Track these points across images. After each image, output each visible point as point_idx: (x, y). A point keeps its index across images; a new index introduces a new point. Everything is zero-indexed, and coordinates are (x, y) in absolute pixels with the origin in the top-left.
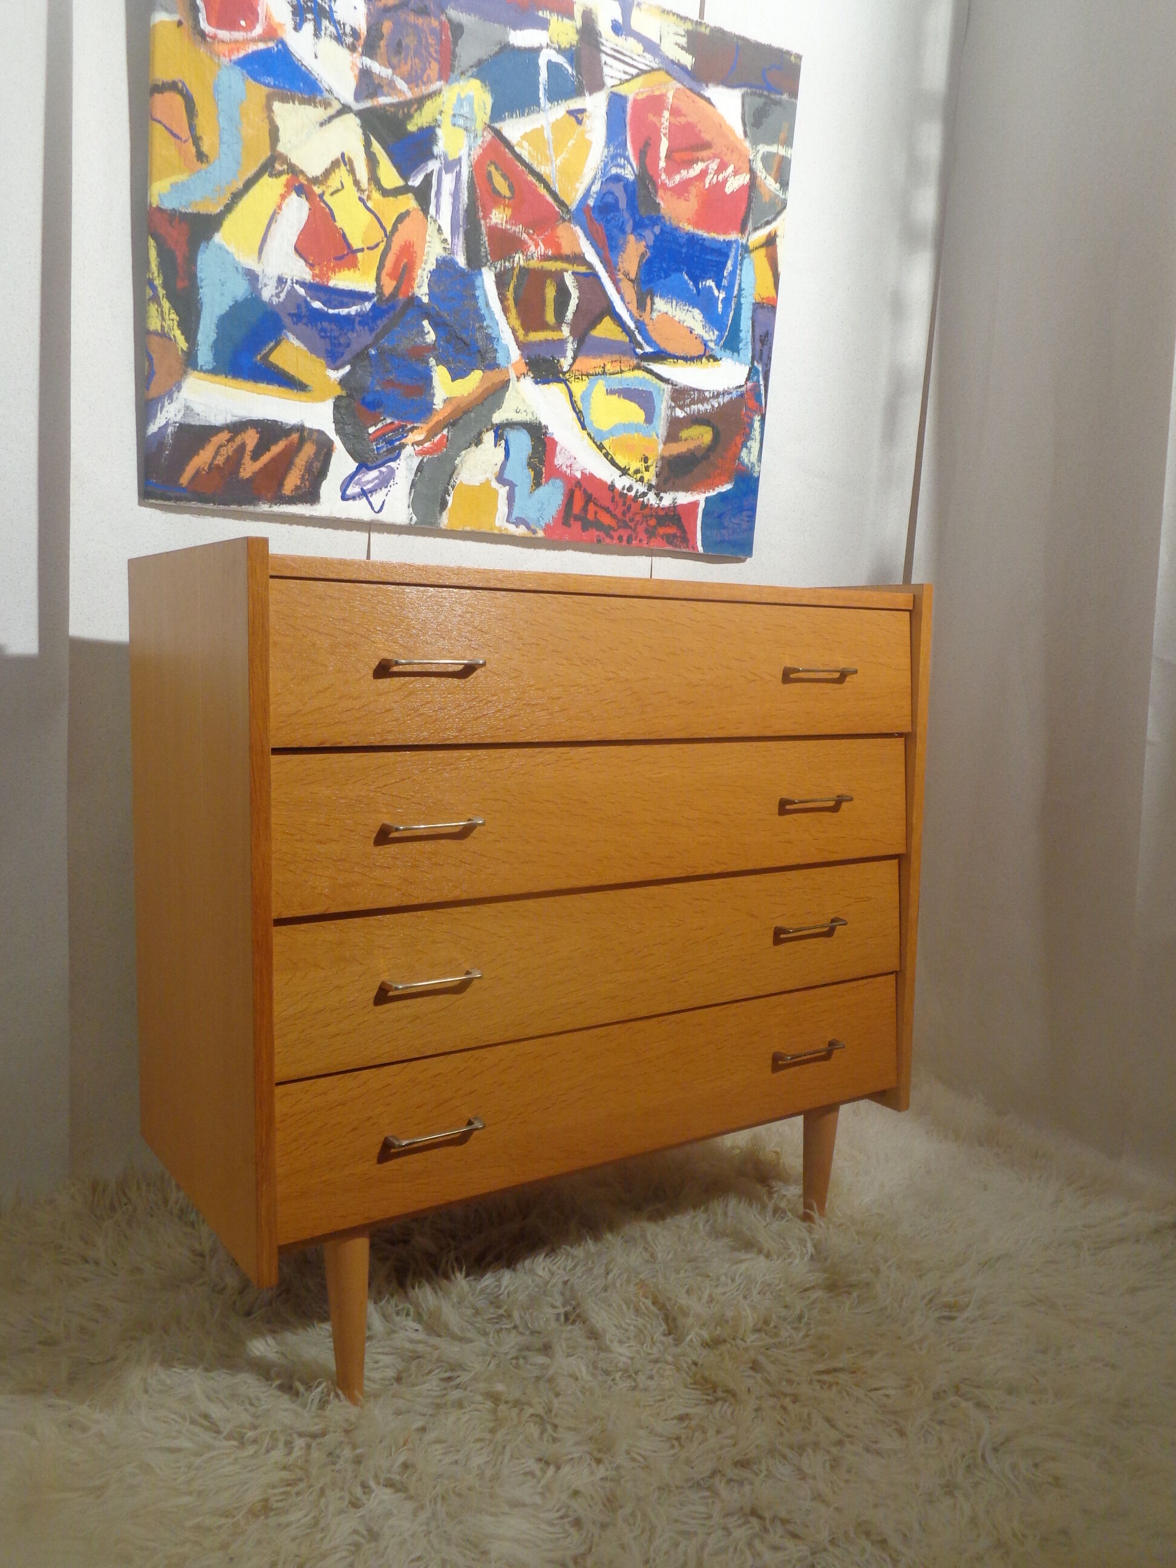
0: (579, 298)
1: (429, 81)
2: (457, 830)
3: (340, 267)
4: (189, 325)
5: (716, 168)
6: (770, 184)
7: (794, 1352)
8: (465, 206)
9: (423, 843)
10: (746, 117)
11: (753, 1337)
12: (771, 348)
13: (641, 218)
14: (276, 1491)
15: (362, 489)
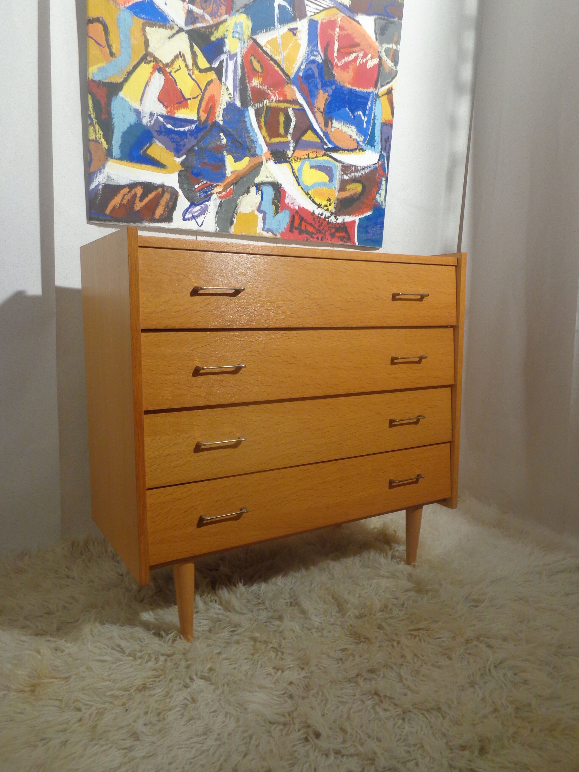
0: (296, 121)
1: (221, 15)
2: (232, 370)
3: (180, 107)
4: (108, 136)
5: (362, 55)
6: (389, 63)
7: (400, 621)
8: (240, 77)
9: (216, 376)
10: (377, 30)
11: (380, 614)
12: (390, 145)
13: (326, 82)
14: (149, 680)
15: (193, 215)
